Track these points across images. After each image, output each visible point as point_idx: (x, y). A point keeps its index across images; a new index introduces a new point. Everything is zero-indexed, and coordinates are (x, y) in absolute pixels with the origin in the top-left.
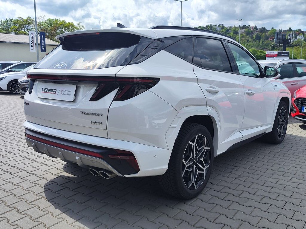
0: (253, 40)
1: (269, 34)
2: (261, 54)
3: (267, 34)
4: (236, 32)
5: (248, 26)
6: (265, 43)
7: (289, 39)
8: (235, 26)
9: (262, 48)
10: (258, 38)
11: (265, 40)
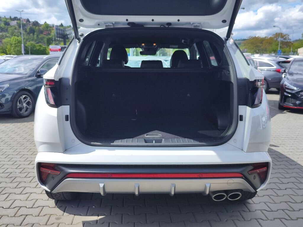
0: (27, 33)
1: (42, 28)
2: (40, 48)
3: (41, 28)
4: (7, 24)
5: (20, 18)
6: (40, 36)
7: (68, 35)
8: (5, 17)
9: (37, 42)
10: (32, 31)
11: (39, 33)
